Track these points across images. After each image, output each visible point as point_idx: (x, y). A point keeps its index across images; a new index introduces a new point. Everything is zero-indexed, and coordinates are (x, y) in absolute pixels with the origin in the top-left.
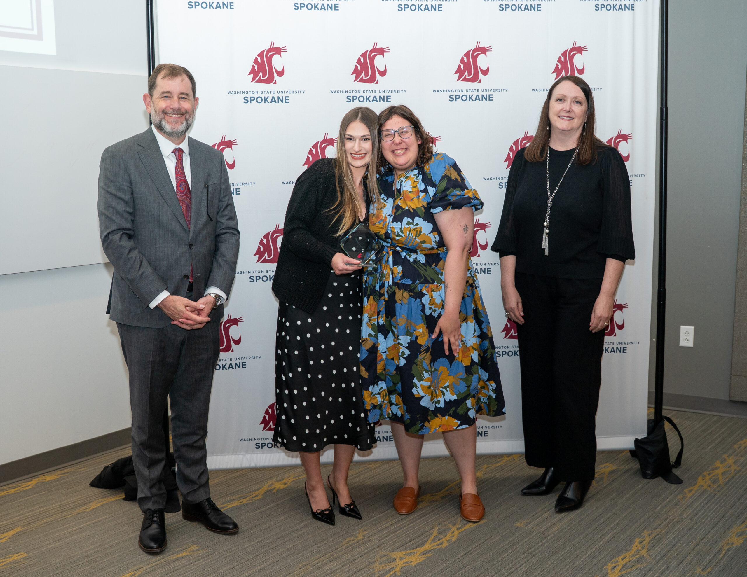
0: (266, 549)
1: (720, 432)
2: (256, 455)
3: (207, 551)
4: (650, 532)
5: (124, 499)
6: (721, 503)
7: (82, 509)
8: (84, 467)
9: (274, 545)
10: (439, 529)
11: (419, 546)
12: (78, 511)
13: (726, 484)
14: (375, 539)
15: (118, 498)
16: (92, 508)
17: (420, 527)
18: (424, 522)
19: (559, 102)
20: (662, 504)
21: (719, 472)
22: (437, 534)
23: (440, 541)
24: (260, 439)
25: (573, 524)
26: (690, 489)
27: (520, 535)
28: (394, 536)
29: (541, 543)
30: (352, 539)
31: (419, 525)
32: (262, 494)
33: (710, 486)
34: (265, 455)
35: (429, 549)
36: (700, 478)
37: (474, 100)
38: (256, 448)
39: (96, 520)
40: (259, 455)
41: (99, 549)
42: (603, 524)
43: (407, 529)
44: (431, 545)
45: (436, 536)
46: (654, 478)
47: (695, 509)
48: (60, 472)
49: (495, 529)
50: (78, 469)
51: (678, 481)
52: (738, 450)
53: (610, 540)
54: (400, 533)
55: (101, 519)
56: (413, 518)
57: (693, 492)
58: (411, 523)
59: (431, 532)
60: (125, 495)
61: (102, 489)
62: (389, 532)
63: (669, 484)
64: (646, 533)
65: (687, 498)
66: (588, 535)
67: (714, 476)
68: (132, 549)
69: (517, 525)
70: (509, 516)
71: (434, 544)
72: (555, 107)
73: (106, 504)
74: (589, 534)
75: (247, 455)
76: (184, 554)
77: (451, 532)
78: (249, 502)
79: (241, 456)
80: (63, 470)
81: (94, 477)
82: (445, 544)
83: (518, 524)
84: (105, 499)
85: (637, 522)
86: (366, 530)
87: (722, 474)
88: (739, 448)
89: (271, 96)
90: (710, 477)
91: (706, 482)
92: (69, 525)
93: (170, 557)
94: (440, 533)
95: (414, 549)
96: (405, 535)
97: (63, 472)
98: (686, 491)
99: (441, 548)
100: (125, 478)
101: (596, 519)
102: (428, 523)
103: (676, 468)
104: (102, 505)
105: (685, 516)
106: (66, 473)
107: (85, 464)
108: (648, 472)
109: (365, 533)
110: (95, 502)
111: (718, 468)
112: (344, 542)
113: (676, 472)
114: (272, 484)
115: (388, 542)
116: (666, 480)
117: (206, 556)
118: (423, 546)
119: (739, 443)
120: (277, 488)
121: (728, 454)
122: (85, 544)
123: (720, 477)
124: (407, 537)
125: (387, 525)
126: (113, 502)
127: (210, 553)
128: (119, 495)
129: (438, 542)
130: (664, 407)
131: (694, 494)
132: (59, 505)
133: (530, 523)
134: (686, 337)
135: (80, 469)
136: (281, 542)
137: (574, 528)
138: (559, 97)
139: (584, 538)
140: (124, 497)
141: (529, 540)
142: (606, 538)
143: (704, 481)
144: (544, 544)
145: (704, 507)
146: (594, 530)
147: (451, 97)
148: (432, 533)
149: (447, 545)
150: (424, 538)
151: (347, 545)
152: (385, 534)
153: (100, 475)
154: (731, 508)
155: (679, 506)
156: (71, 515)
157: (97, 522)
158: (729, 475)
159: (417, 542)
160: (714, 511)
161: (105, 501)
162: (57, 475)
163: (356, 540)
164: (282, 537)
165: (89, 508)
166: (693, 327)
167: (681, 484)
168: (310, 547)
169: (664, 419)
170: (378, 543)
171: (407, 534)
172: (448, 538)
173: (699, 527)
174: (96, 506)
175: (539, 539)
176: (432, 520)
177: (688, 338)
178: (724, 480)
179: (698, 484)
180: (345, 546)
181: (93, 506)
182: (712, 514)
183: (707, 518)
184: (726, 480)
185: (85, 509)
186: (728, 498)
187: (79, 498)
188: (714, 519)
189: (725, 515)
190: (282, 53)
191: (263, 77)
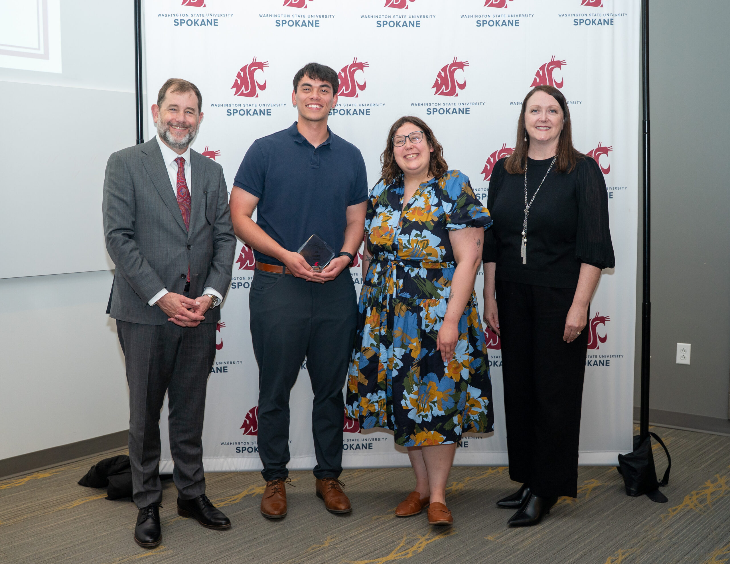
0: (230, 553)
1: (717, 451)
2: (236, 459)
3: (172, 552)
4: (625, 551)
5: (106, 498)
6: (705, 524)
7: (65, 506)
8: (78, 467)
9: (239, 549)
10: (407, 539)
11: (383, 556)
12: (60, 508)
13: (714, 504)
14: (341, 547)
15: (101, 497)
16: (74, 506)
17: (389, 536)
18: (394, 532)
19: (534, 113)
20: (643, 523)
21: (708, 491)
22: (404, 544)
23: (405, 552)
24: (241, 443)
25: (546, 539)
26: (675, 508)
27: (489, 548)
28: (361, 544)
29: (508, 558)
30: (318, 546)
31: (388, 534)
32: (241, 498)
33: (696, 506)
34: (245, 459)
35: (393, 559)
36: (687, 497)
37: (451, 113)
38: (237, 452)
39: (75, 517)
40: (240, 459)
41: (68, 546)
42: (576, 541)
43: (375, 538)
44: (396, 556)
45: (403, 546)
46: (639, 496)
47: (677, 529)
48: (54, 471)
49: (464, 542)
50: (72, 468)
51: (664, 500)
53: (581, 557)
54: (367, 541)
55: (79, 516)
56: (384, 528)
57: (677, 511)
58: (381, 532)
59: (398, 541)
60: (108, 495)
61: (89, 488)
62: (356, 540)
63: (654, 502)
64: (620, 551)
65: (670, 517)
66: (559, 551)
67: (702, 496)
69: (488, 538)
70: (481, 529)
71: (398, 555)
72: (531, 118)
73: (89, 502)
75: (227, 459)
76: (149, 554)
77: (419, 542)
78: (226, 505)
79: (222, 460)
80: (58, 468)
81: (83, 477)
82: (410, 555)
83: (490, 538)
84: (89, 497)
85: (613, 540)
86: (334, 537)
87: (711, 494)
89: (253, 108)
90: (698, 496)
91: (692, 502)
92: (47, 521)
93: (134, 556)
94: (407, 544)
95: (377, 558)
97: (57, 470)
98: (670, 510)
99: (405, 558)
100: (108, 478)
101: (570, 535)
102: (397, 532)
103: (664, 486)
104: (84, 504)
105: (664, 535)
106: (60, 471)
107: (80, 463)
108: (632, 489)
109: (332, 540)
110: (78, 501)
111: (708, 487)
112: (309, 549)
113: (662, 490)
114: (253, 489)
115: (353, 551)
116: (650, 498)
117: (170, 557)
118: (388, 555)
120: (257, 493)
121: (721, 474)
122: (57, 540)
123: (709, 498)
124: (374, 546)
125: (356, 533)
126: (96, 500)
127: (174, 554)
128: (103, 494)
129: (403, 553)
130: (650, 423)
131: (678, 514)
132: (44, 502)
133: (501, 537)
134: (682, 355)
135: (74, 468)
136: (247, 546)
137: (546, 544)
138: (534, 108)
141: (497, 554)
142: (577, 556)
143: (691, 500)
144: (511, 558)
145: (686, 527)
146: (565, 547)
147: (429, 110)
148: (399, 543)
149: (411, 556)
151: (311, 551)
152: (352, 542)
153: (87, 475)
154: (715, 529)
155: (660, 525)
156: (52, 512)
157: (75, 519)
158: (719, 495)
159: (382, 552)
160: (696, 532)
161: (89, 499)
162: (51, 472)
163: (321, 547)
164: (250, 541)
165: (71, 505)
166: (689, 345)
167: (666, 503)
168: (275, 552)
169: (651, 435)
170: (342, 551)
171: (373, 543)
172: (414, 548)
173: (678, 548)
174: (78, 504)
175: (508, 553)
176: (402, 530)
177: (685, 355)
178: (713, 500)
179: (684, 504)
180: (309, 552)
181: (76, 503)
182: (693, 534)
183: (688, 539)
184: (714, 500)
185: (67, 507)
186: (714, 520)
187: (65, 496)
188: (695, 541)
189: (707, 536)
190: (264, 67)
191: (245, 91)
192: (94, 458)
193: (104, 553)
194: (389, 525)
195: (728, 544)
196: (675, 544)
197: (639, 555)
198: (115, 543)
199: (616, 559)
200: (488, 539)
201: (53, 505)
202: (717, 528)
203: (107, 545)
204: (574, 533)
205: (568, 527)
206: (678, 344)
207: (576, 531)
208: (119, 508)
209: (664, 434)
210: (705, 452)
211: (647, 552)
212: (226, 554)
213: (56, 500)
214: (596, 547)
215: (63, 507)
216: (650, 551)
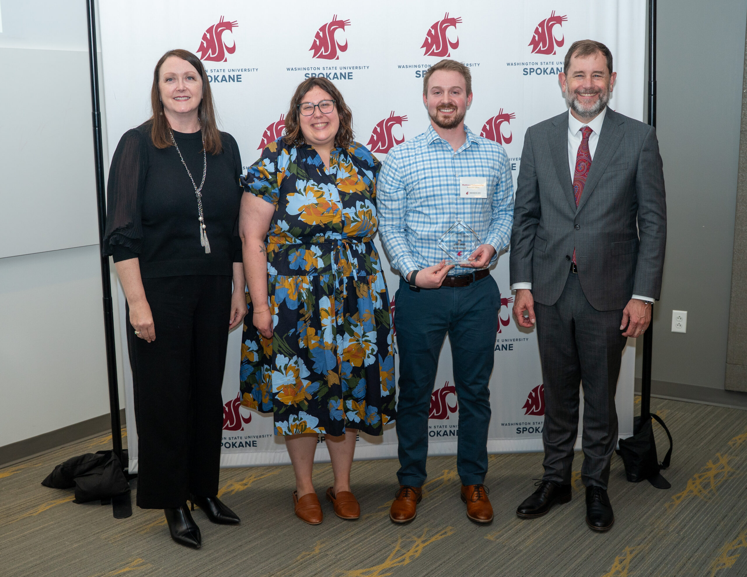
0: (214, 565)
1: (715, 425)
3: (152, 566)
4: (632, 549)
5: (74, 502)
6: (712, 513)
7: (29, 512)
8: (40, 463)
9: (223, 560)
10: (402, 542)
11: (378, 563)
12: (24, 515)
13: (718, 490)
14: (332, 554)
15: (68, 500)
16: (39, 512)
17: (383, 539)
18: (387, 533)
20: (648, 514)
21: (711, 474)
22: (400, 548)
23: (401, 557)
25: (548, 537)
26: (679, 495)
27: (490, 550)
28: (353, 550)
29: (512, 561)
30: (308, 553)
31: (382, 536)
33: (700, 491)
35: (389, 567)
36: (690, 482)
39: (42, 526)
41: (38, 562)
42: (581, 538)
43: (368, 541)
44: (392, 562)
45: (399, 550)
46: (640, 481)
47: (683, 520)
48: (14, 469)
49: (463, 543)
50: (34, 465)
51: (666, 485)
52: (733, 448)
53: (588, 558)
54: (360, 546)
55: (47, 525)
56: (376, 528)
57: (681, 499)
58: (373, 534)
59: (393, 545)
60: (76, 497)
61: (54, 489)
62: (348, 545)
63: (656, 489)
64: (627, 549)
65: (675, 507)
66: (564, 551)
67: (705, 479)
68: (73, 562)
71: (395, 561)
73: (55, 507)
74: (565, 550)
76: (127, 569)
77: (415, 545)
80: (18, 466)
81: (46, 476)
82: (407, 561)
83: (490, 537)
84: (55, 501)
85: (619, 535)
86: (323, 542)
87: (715, 476)
88: (734, 445)
89: (221, 74)
90: (701, 480)
91: (696, 487)
92: (12, 532)
93: (111, 572)
94: (403, 547)
95: (373, 567)
96: (365, 549)
98: (674, 497)
99: (402, 566)
100: (75, 480)
101: (574, 531)
102: (391, 534)
103: (665, 469)
104: (50, 509)
105: (671, 528)
106: (20, 469)
107: (42, 459)
108: (633, 475)
109: (322, 546)
110: (44, 505)
111: (711, 469)
112: (299, 558)
113: (664, 474)
114: (231, 485)
115: (346, 558)
116: (653, 485)
117: (150, 573)
118: (383, 562)
119: (734, 439)
120: (236, 490)
121: (722, 452)
122: (24, 556)
123: (712, 481)
124: (367, 551)
125: (347, 536)
126: (62, 505)
127: (154, 568)
128: (70, 497)
129: (400, 559)
131: (682, 502)
132: (6, 508)
133: (501, 536)
134: (678, 323)
135: (35, 465)
136: (232, 556)
137: (549, 542)
139: (559, 555)
140: (75, 499)
141: (499, 556)
142: (583, 556)
143: (695, 485)
144: (515, 562)
145: (692, 517)
146: (570, 546)
147: (418, 72)
148: (394, 547)
149: (409, 562)
150: (385, 553)
151: (301, 560)
152: (344, 547)
153: (52, 474)
154: (723, 520)
155: (666, 516)
156: (16, 520)
157: (42, 529)
158: (722, 478)
159: (377, 558)
160: (703, 524)
161: (55, 503)
162: (10, 471)
163: (312, 555)
164: (234, 549)
165: (36, 512)
166: (686, 312)
167: (669, 489)
168: (262, 563)
169: (652, 417)
170: (334, 558)
171: (367, 548)
172: (411, 553)
173: (687, 543)
174: (43, 510)
175: (510, 555)
176: (396, 531)
177: (681, 323)
178: (717, 484)
179: (688, 490)
180: (299, 561)
181: (42, 509)
182: (701, 527)
183: (696, 532)
184: (719, 484)
185: (32, 513)
186: (720, 507)
187: (28, 500)
188: (703, 534)
189: (716, 528)
190: (233, 28)
191: (212, 55)
192: (56, 451)
193: (77, 570)
194: (381, 525)
195: (737, 536)
196: (683, 538)
197: (648, 554)
198: (88, 557)
199: (624, 559)
200: (487, 539)
201: (17, 511)
202: (725, 517)
203: (80, 560)
204: (577, 528)
205: (570, 522)
206: (674, 311)
207: (579, 526)
208: (88, 512)
209: (658, 406)
210: (703, 427)
211: (655, 550)
212: (210, 567)
213: (19, 505)
214: (601, 545)
215: (28, 514)
216: (659, 549)
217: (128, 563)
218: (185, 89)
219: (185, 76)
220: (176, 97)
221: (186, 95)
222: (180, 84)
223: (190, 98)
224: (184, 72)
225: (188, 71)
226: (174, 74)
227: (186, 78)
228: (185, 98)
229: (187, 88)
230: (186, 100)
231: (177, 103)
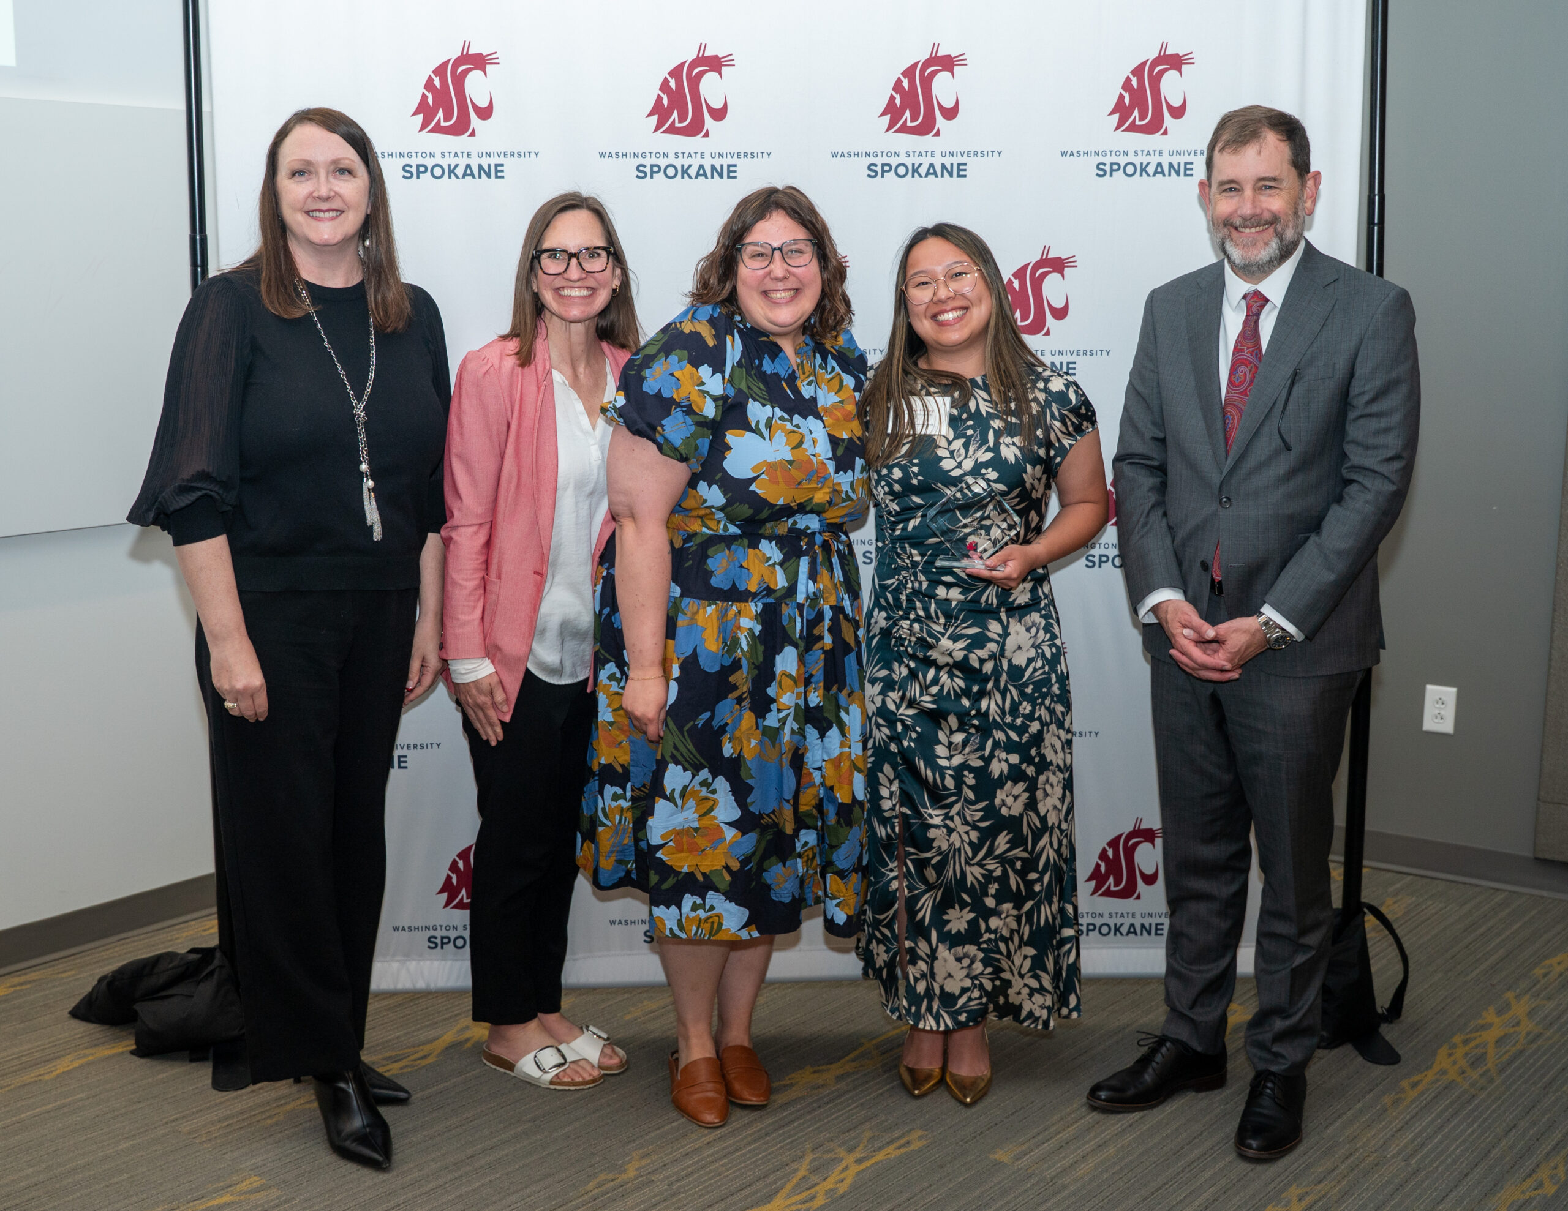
1: (1507, 933)
2: (428, 963)
3: (279, 1193)
4: (1304, 1190)
5: (132, 1053)
6: (1484, 1121)
7: (35, 1073)
8: (71, 970)
9: (431, 1186)
10: (814, 1160)
12: (25, 1078)
13: (1502, 1070)
14: (662, 1181)
15: (121, 1050)
16: (58, 1072)
17: (773, 1152)
18: (784, 1140)
20: (1345, 1117)
21: (1490, 1036)
22: (806, 1173)
23: (809, 1192)
24: (439, 928)
25: (1126, 1160)
26: (1416, 1078)
27: (999, 1183)
28: (709, 1173)
30: (611, 1176)
31: (773, 1146)
32: (439, 1051)
33: (1463, 1073)
34: (449, 963)
36: (1443, 1051)
37: (923, 175)
38: (429, 947)
39: (58, 1103)
40: (436, 963)
42: (1195, 1164)
43: (743, 1155)
44: (789, 1202)
45: (804, 1177)
46: (1336, 1047)
47: (1419, 1134)
48: (16, 980)
49: (942, 1167)
50: (58, 973)
51: (1391, 1057)
52: (1543, 982)
54: (722, 1166)
55: (70, 1099)
56: (761, 1129)
57: (1420, 1087)
58: (755, 1141)
59: (794, 1165)
60: (137, 1043)
61: (93, 1026)
62: (697, 1162)
63: (1369, 1064)
64: (1294, 1191)
65: (1405, 1103)
66: (1157, 1191)
67: (1476, 1047)
68: (115, 1180)
69: (997, 1157)
70: (982, 1133)
71: (793, 1200)
73: (91, 1063)
74: (1160, 1188)
75: (408, 963)
76: (227, 1198)
77: (840, 1168)
78: (405, 1071)
79: (395, 965)
80: (26, 974)
81: (81, 997)
82: (820, 1201)
83: (1001, 1155)
84: (94, 1050)
86: (647, 1155)
87: (1497, 1042)
88: (1545, 975)
89: (462, 162)
90: (1467, 1048)
91: (1455, 1063)
93: (192, 1204)
94: (814, 1171)
96: (734, 1172)
97: (23, 979)
98: (1405, 1084)
100: (137, 1007)
101: (1182, 1148)
102: (792, 1142)
103: (1391, 1022)
104: (81, 1067)
105: (1393, 1150)
106: (30, 982)
107: (77, 961)
109: (644, 1162)
110: (70, 1057)
111: (1491, 1025)
112: (591, 1186)
113: (1389, 1033)
114: (466, 1028)
115: (690, 1189)
116: (1362, 1054)
118: (769, 1202)
119: (1547, 962)
120: (474, 1039)
121: (1518, 991)
123: (1491, 1050)
124: (737, 1177)
125: (699, 1144)
126: (108, 1058)
127: (283, 1198)
128: (125, 1043)
129: (805, 1195)
131: (1422, 1093)
133: (1026, 1154)
134: (1437, 712)
135: (62, 973)
136: (450, 1177)
137: (1126, 1171)
139: (1145, 1199)
140: (134, 1047)
141: (1016, 1197)
143: (1452, 1058)
145: (1441, 1128)
146: (1172, 1179)
147: (872, 167)
148: (796, 1170)
149: (824, 1202)
150: (775, 1182)
151: (596, 1191)
152: (688, 1167)
153: (91, 994)
154: (1506, 1135)
155: (1384, 1123)
156: (7, 1089)
157: (59, 1108)
158: (1514, 1045)
159: (756, 1192)
160: (1464, 1141)
161: (92, 1054)
162: (8, 985)
163: (619, 1180)
164: (456, 1164)
165: (52, 1072)
166: (1454, 690)
167: (1396, 1066)
168: (513, 1193)
169: (1365, 910)
170: (666, 1190)
171: (737, 1171)
172: (829, 1184)
173: (1423, 1182)
174: (66, 1069)
175: (1041, 1196)
176: (803, 1136)
177: (1442, 712)
178: (1500, 1057)
179: (1437, 1067)
180: (591, 1194)
181: (64, 1065)
182: (1457, 1147)
183: (1446, 1159)
184: (1504, 1059)
185: (43, 1075)
186: (1502, 1108)
187: (38, 1046)
188: (1461, 1163)
189: (1489, 1151)
190: (488, 66)
191: (445, 121)
192: (107, 947)
193: (122, 1197)
194: (773, 1123)
195: (1534, 1171)
196: (1416, 1173)
197: (1336, 1202)
198: (149, 1170)
200: (995, 1160)
201: (12, 1069)
202: (1511, 1130)
203: (129, 1175)
204: (1190, 1143)
205: (1177, 1129)
206: (1429, 687)
207: (1195, 1138)
208: (160, 1076)
209: (1391, 889)
210: (1482, 935)
211: (1353, 1194)
212: (401, 1200)
213: (19, 1057)
214: (1239, 1181)
215: (32, 1075)
216: (1362, 1192)
217: (230, 1186)
218: (332, 194)
219: (332, 167)
220: (312, 211)
221: (334, 206)
222: (323, 184)
223: (342, 212)
224: (330, 160)
225: (339, 157)
226: (309, 163)
227: (334, 172)
228: (331, 214)
229: (336, 193)
230: (332, 219)
231: (314, 223)
